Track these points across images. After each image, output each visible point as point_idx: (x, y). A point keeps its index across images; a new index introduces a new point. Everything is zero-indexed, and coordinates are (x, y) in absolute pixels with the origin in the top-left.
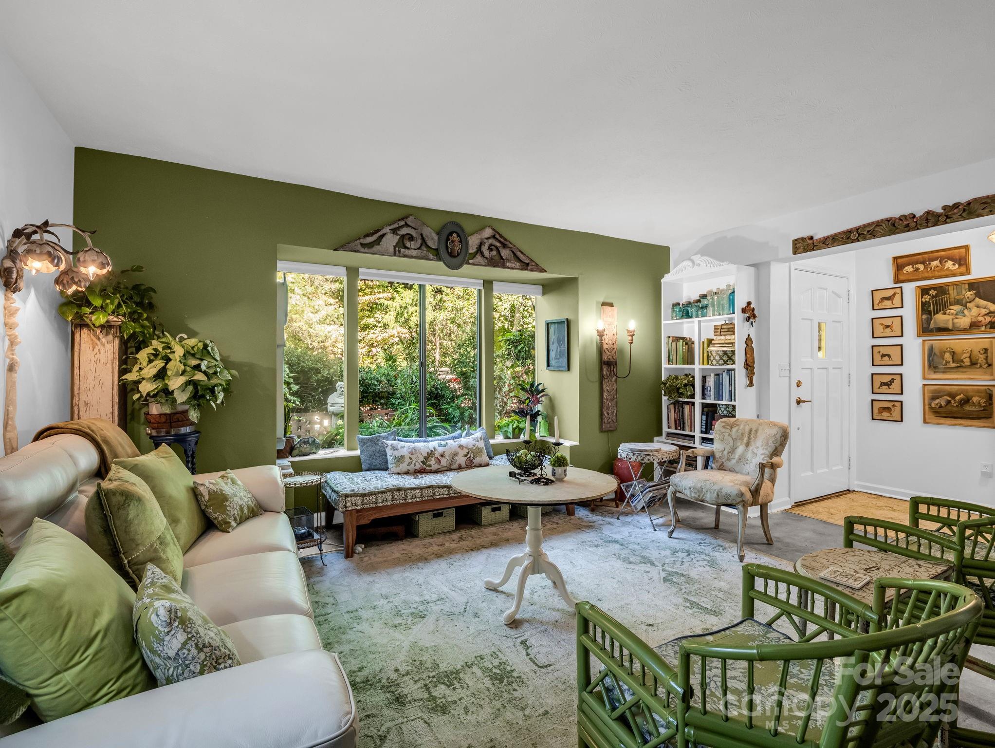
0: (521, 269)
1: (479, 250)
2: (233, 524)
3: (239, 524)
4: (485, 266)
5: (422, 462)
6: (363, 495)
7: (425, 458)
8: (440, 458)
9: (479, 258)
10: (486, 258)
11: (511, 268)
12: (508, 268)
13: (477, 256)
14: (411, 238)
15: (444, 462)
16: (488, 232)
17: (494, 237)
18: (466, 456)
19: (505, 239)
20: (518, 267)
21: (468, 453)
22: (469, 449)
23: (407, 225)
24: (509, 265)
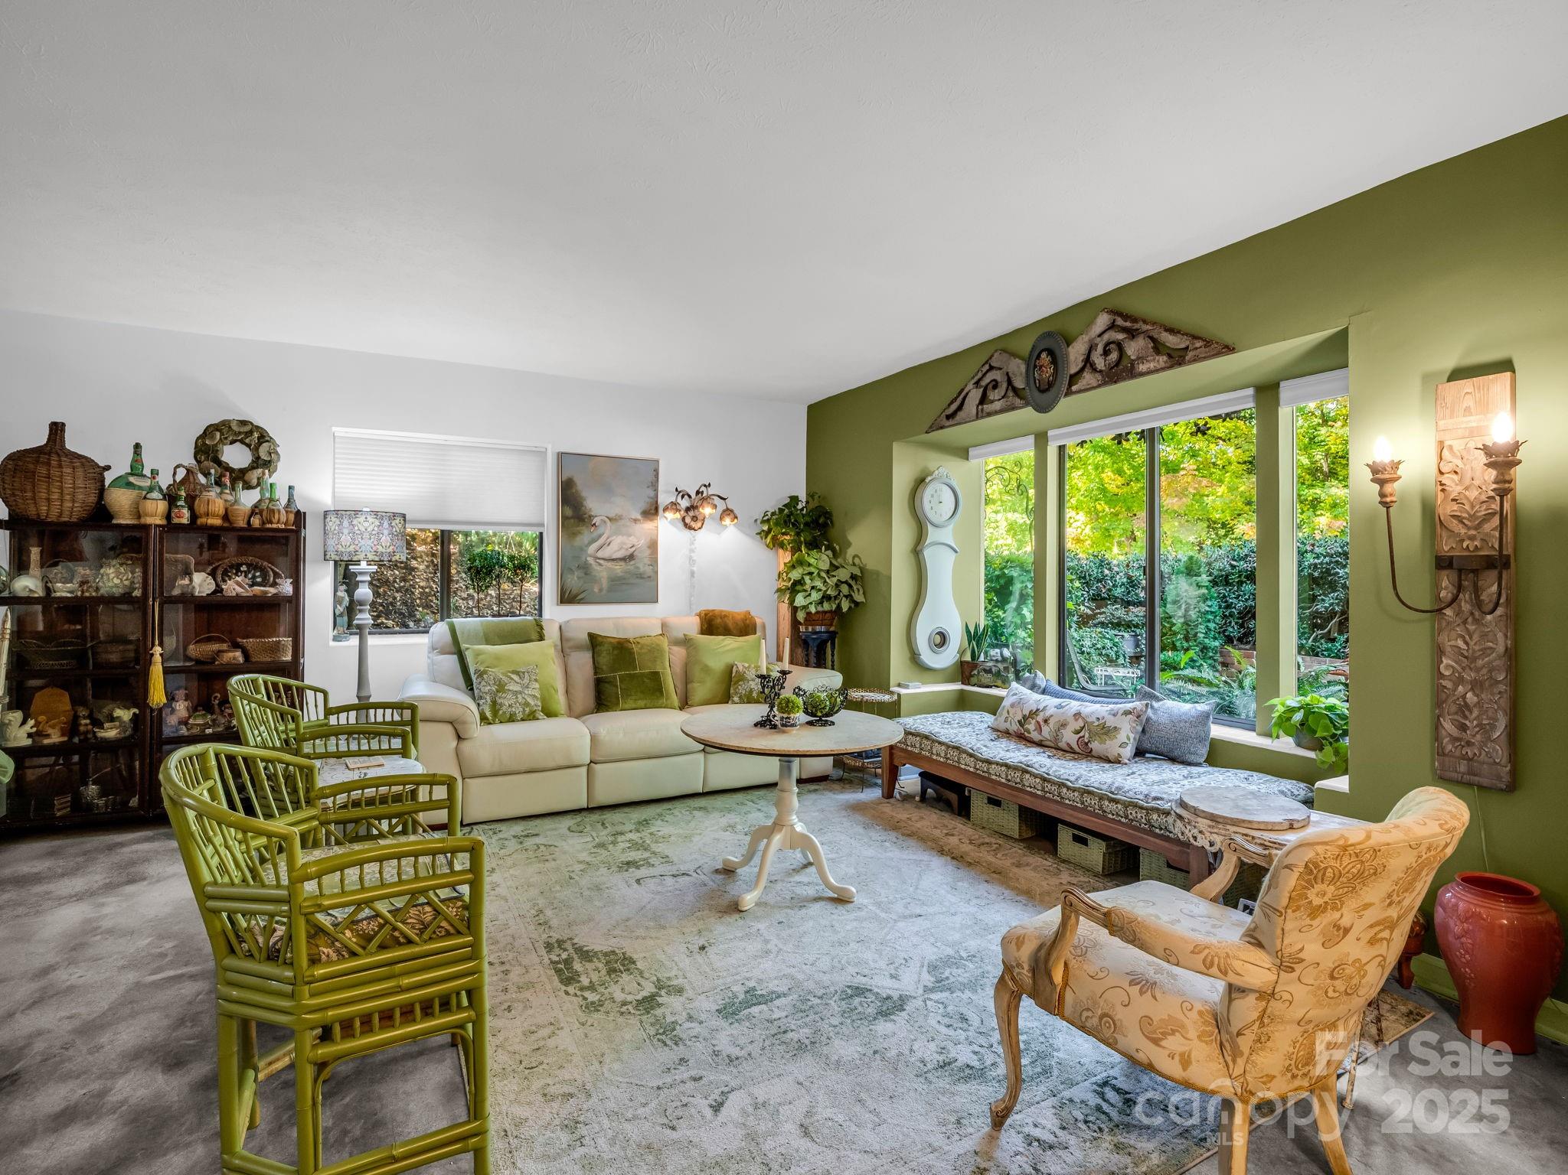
0: (1171, 367)
1: (1088, 362)
2: (736, 699)
3: (742, 702)
4: (1099, 386)
5: (1019, 722)
6: (948, 746)
7: (1024, 717)
8: (1042, 723)
9: (1088, 378)
10: (1101, 371)
11: (1149, 372)
12: (1142, 374)
13: (1085, 374)
14: (995, 385)
15: (1046, 731)
16: (1103, 320)
17: (1112, 326)
18: (1077, 732)
19: (1135, 320)
20: (1162, 364)
21: (1082, 728)
22: (1086, 722)
23: (991, 368)
24: (1142, 368)
